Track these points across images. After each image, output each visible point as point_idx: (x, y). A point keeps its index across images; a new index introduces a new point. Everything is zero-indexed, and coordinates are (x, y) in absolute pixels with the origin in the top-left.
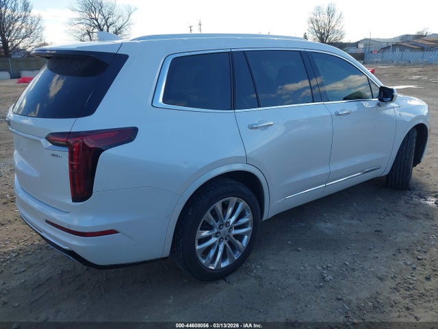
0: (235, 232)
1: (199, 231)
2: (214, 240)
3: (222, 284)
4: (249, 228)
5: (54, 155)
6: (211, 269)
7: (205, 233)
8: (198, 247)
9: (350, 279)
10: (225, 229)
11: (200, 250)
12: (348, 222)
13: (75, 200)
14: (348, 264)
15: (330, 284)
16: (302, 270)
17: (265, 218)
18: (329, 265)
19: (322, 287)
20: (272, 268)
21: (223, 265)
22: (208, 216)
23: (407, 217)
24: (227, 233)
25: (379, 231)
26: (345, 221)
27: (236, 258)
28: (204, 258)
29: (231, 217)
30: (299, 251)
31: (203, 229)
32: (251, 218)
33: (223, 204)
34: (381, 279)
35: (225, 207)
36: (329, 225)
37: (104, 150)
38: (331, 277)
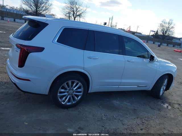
0: (75, 93)
1: (60, 89)
2: (66, 94)
3: (66, 110)
4: (81, 94)
5: (16, 51)
6: (62, 104)
7: (63, 90)
8: (58, 94)
9: (112, 121)
10: (71, 91)
11: (59, 96)
12: (126, 103)
13: (19, 67)
14: (115, 116)
15: (103, 121)
16: (96, 114)
17: (89, 92)
18: (107, 115)
19: (99, 121)
20: (86, 110)
21: (68, 104)
22: (65, 84)
23: (151, 108)
24: (72, 93)
25: (135, 110)
26: (125, 103)
27: (74, 103)
28: (61, 99)
29: (74, 87)
30: (100, 107)
31: (62, 88)
32: (83, 90)
33: (72, 82)
34: (123, 124)
35: (73, 83)
36: (118, 102)
37: (31, 53)
38: (105, 119)
